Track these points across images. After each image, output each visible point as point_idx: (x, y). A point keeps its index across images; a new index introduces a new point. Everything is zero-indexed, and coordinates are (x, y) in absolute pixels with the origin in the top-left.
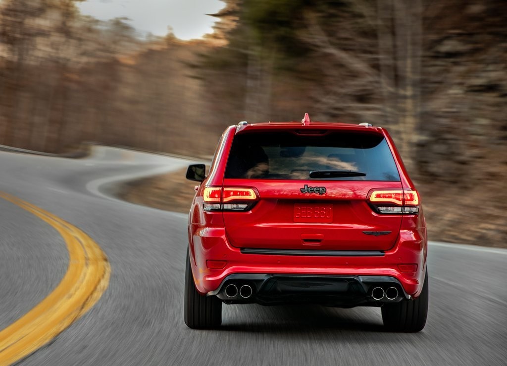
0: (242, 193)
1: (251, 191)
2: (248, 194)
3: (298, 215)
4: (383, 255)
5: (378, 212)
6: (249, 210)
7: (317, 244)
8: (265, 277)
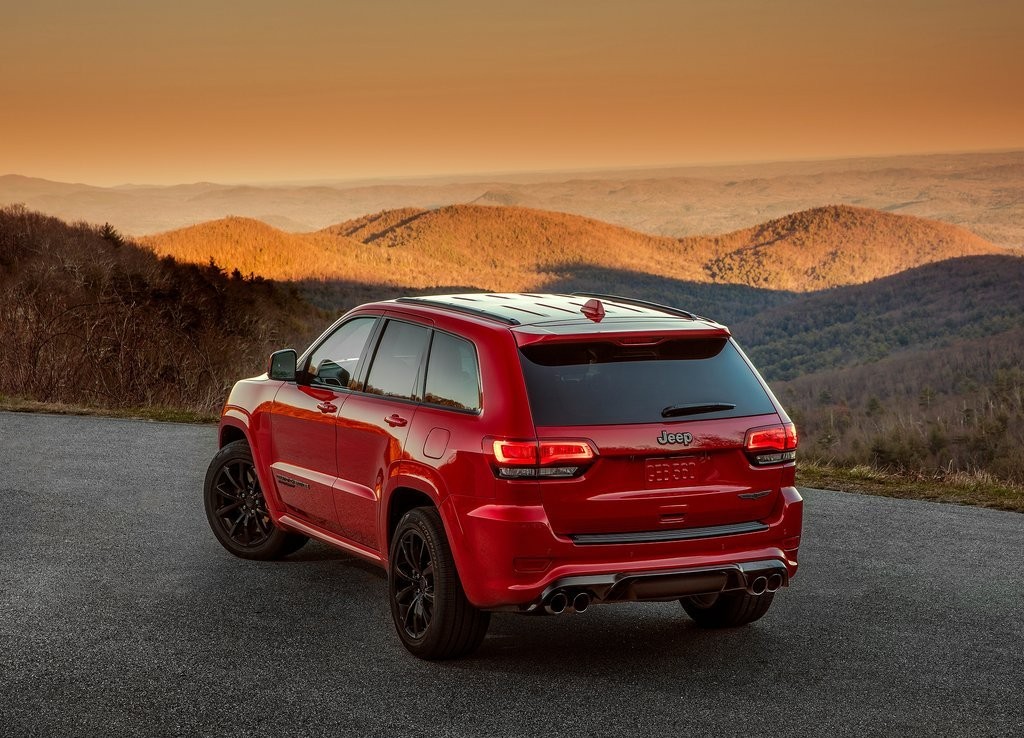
0: (570, 450)
1: (583, 445)
2: (579, 450)
3: (651, 478)
4: (767, 528)
5: (756, 464)
6: (581, 475)
7: (679, 520)
8: (610, 580)
